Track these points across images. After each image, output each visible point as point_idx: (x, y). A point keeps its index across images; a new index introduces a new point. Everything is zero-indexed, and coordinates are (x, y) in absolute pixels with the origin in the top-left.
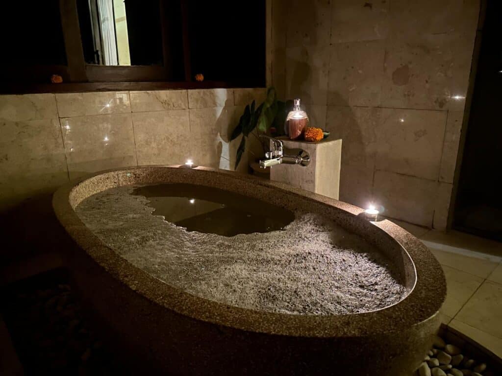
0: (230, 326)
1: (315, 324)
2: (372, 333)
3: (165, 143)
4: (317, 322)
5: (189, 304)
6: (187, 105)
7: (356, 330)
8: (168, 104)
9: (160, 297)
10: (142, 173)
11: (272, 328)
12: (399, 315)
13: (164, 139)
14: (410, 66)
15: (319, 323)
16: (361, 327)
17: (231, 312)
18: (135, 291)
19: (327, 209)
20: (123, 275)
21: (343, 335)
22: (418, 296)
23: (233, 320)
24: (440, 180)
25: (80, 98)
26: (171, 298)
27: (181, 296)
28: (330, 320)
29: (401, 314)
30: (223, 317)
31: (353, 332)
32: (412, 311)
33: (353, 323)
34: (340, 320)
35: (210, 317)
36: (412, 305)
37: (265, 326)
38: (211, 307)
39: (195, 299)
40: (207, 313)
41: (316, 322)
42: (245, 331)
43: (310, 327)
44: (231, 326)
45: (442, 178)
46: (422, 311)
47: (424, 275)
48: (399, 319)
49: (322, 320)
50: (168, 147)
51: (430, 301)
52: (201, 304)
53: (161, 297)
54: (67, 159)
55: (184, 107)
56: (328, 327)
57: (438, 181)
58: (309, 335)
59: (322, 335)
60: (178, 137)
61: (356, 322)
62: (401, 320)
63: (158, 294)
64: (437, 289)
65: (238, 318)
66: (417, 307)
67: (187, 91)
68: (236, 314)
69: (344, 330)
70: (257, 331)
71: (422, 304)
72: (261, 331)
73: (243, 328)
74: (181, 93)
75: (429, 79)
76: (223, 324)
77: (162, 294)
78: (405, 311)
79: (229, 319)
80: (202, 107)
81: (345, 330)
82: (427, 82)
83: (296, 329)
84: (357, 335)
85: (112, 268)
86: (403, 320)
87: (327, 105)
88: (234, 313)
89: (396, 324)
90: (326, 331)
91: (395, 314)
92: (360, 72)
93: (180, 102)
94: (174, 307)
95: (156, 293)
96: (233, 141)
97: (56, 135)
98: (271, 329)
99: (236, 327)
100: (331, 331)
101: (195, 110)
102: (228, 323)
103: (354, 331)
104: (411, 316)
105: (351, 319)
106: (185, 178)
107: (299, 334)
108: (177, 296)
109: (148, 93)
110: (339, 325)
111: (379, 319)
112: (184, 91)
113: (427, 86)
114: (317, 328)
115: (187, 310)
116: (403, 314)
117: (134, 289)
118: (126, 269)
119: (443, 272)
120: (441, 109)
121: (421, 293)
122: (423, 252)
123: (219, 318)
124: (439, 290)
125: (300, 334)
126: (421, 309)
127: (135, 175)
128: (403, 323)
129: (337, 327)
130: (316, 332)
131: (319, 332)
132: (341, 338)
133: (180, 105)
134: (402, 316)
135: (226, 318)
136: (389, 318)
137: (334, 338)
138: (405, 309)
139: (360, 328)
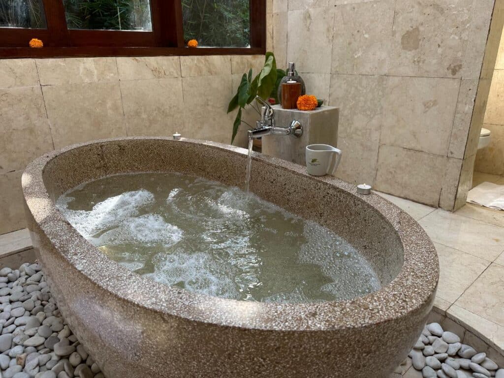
0: (176, 314)
1: (276, 314)
2: (341, 327)
3: (156, 114)
4: (279, 312)
5: (136, 287)
6: (179, 73)
7: (323, 324)
8: (159, 71)
9: (106, 278)
10: (127, 145)
11: (224, 318)
12: (377, 306)
13: (156, 110)
14: (421, 29)
15: (281, 312)
16: (329, 319)
17: (181, 298)
18: (80, 271)
19: (317, 184)
20: (73, 253)
21: (306, 328)
22: (402, 283)
23: (181, 307)
24: (450, 155)
25: (62, 64)
26: (118, 280)
27: (129, 278)
28: (294, 309)
29: (380, 304)
30: (170, 304)
31: (319, 326)
32: (394, 301)
33: (320, 314)
34: (306, 309)
35: (156, 303)
36: (394, 295)
37: (216, 316)
38: (159, 292)
39: (144, 282)
40: (154, 299)
41: (276, 312)
42: (191, 321)
43: (269, 318)
44: (178, 314)
45: (452, 153)
46: (405, 301)
47: (413, 259)
48: (376, 311)
49: (284, 310)
50: (160, 119)
51: (416, 290)
52: (150, 288)
53: (108, 279)
54: (52, 130)
55: (176, 76)
56: (290, 318)
57: (447, 156)
58: (266, 327)
59: (280, 328)
60: (170, 108)
61: (325, 312)
62: (378, 312)
63: (105, 276)
64: (426, 276)
65: (188, 305)
66: (399, 297)
67: (180, 58)
68: (186, 300)
69: (308, 322)
70: (206, 322)
71: (407, 294)
72: (210, 322)
73: (191, 317)
74: (173, 60)
75: (442, 42)
76: (169, 312)
77: (109, 275)
78: (385, 301)
79: (177, 306)
80: (196, 75)
81: (310, 322)
82: (439, 46)
83: (252, 319)
84: (322, 329)
85: (63, 244)
86: (381, 312)
87: (331, 73)
88: (185, 300)
89: (372, 316)
90: (287, 324)
91: (373, 304)
92: (366, 36)
93: (172, 70)
94: (118, 290)
95: (103, 274)
96: (230, 113)
97: (38, 104)
98: (222, 319)
99: (182, 316)
100: (292, 324)
101: (189, 78)
102: (174, 311)
103: (321, 324)
104: (391, 307)
105: (320, 309)
106: (172, 150)
107: (253, 326)
108: (125, 278)
109: (137, 60)
110: (303, 316)
111: (352, 310)
112: (176, 57)
113: (440, 51)
114: (277, 319)
115: (132, 295)
116: (382, 305)
117: (80, 269)
118: (78, 246)
119: (436, 255)
120: (454, 77)
121: (407, 280)
122: (417, 232)
123: (165, 305)
124: (429, 277)
125: (255, 326)
126: (404, 299)
127: (120, 146)
128: (381, 315)
129: (301, 319)
130: (274, 324)
131: (279, 323)
132: (303, 332)
133: (172, 73)
134: (380, 307)
135: (173, 305)
136: (365, 309)
137: (294, 332)
138: (384, 299)
139: (327, 321)
